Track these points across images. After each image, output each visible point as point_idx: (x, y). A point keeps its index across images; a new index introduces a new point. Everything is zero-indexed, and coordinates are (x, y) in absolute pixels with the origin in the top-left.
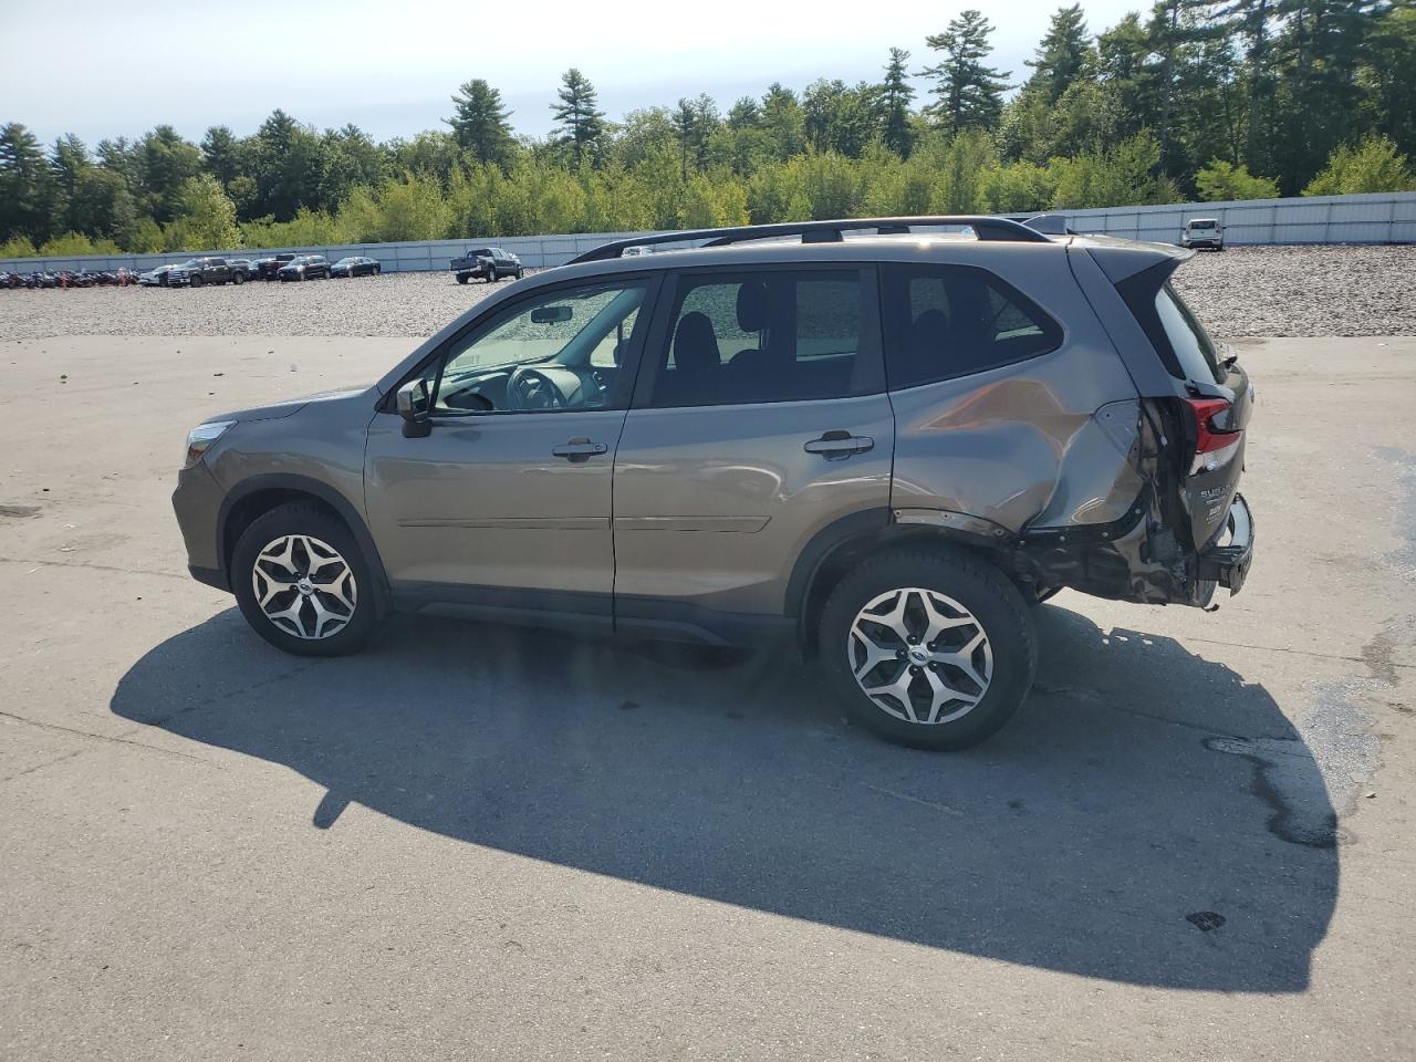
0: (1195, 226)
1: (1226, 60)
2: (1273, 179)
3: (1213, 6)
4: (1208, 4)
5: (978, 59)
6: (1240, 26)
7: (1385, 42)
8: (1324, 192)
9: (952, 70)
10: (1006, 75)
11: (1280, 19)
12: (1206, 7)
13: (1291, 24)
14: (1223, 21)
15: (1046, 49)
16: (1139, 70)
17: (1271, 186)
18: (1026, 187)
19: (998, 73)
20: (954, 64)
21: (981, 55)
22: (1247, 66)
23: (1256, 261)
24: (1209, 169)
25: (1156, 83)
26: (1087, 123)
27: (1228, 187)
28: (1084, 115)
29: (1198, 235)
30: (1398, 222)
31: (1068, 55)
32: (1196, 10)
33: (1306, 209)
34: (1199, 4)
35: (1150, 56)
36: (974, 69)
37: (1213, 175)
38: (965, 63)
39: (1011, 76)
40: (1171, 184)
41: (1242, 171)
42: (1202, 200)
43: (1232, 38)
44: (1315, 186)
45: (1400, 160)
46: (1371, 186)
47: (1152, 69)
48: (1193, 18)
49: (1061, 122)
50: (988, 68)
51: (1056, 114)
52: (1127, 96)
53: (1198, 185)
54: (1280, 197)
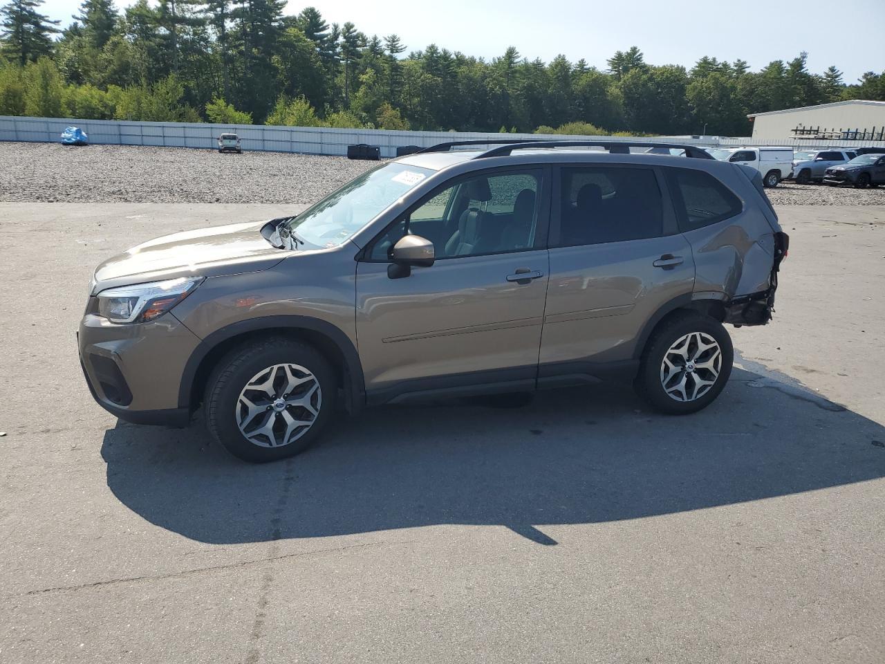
0: (225, 138)
1: (206, 40)
2: (249, 114)
3: (194, 6)
4: (191, 3)
5: (34, 7)
6: (212, 22)
7: (285, 44)
8: (275, 124)
9: (12, 12)
10: (56, 22)
11: (231, 21)
12: (190, 6)
13: (237, 25)
14: (201, 16)
15: (86, 10)
16: (155, 36)
17: (249, 117)
18: (95, 102)
19: (50, 19)
20: (15, 8)
21: (35, 5)
22: (218, 46)
23: (257, 161)
24: (212, 103)
25: (167, 47)
26: (128, 64)
27: (225, 115)
28: (124, 59)
29: (228, 143)
30: (325, 143)
31: (104, 17)
32: (185, 6)
33: (271, 131)
34: (186, 3)
35: (159, 29)
36: (33, 14)
37: (215, 107)
38: (25, 9)
39: (61, 23)
40: (193, 110)
41: (231, 107)
42: (211, 122)
43: (207, 27)
44: (270, 119)
45: (312, 110)
46: (300, 123)
47: (164, 37)
48: (183, 11)
49: (110, 62)
50: (43, 15)
51: (104, 56)
52: (151, 52)
53: (207, 112)
54: (253, 124)
